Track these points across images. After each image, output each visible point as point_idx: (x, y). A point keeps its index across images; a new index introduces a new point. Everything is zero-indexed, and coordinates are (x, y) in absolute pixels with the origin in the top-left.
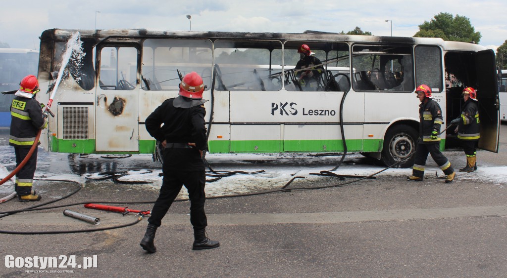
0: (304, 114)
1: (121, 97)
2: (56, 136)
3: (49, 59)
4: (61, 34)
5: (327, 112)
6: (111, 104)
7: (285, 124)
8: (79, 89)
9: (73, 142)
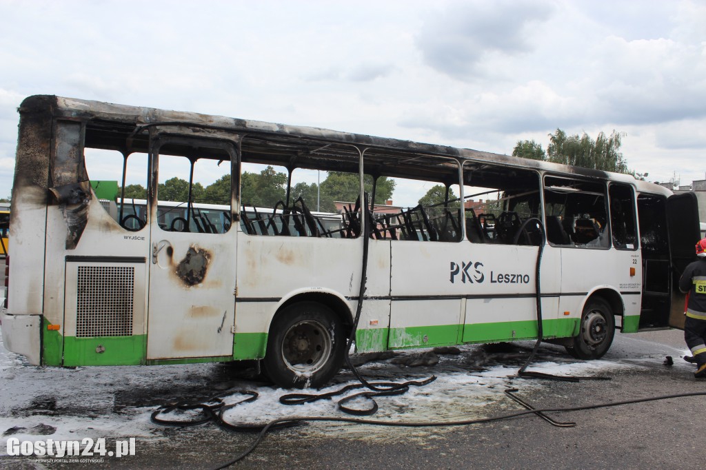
0: (492, 282)
1: (202, 248)
2: (61, 331)
3: (43, 158)
4: (72, 107)
5: (520, 277)
6: (183, 262)
7: (468, 297)
8: (115, 228)
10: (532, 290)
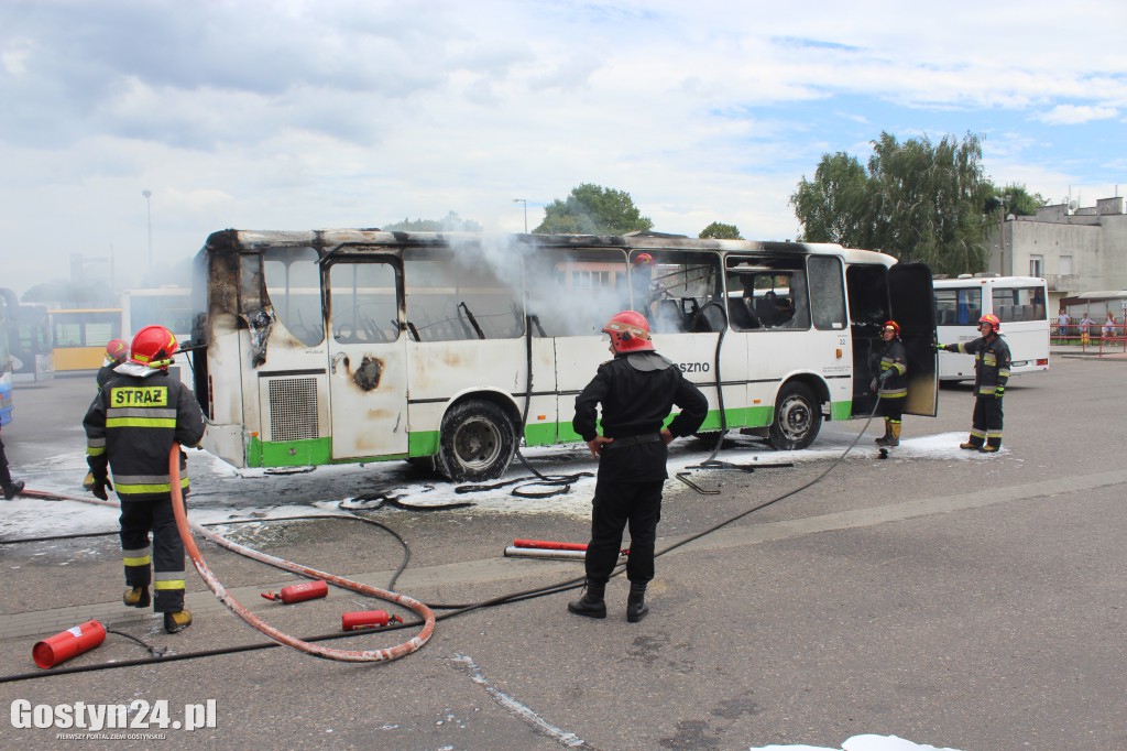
1: (375, 356)
2: (259, 437)
3: (230, 289)
4: (250, 240)
5: (698, 366)
6: (358, 371)
8: (297, 344)
9: (290, 446)
10: (713, 379)
